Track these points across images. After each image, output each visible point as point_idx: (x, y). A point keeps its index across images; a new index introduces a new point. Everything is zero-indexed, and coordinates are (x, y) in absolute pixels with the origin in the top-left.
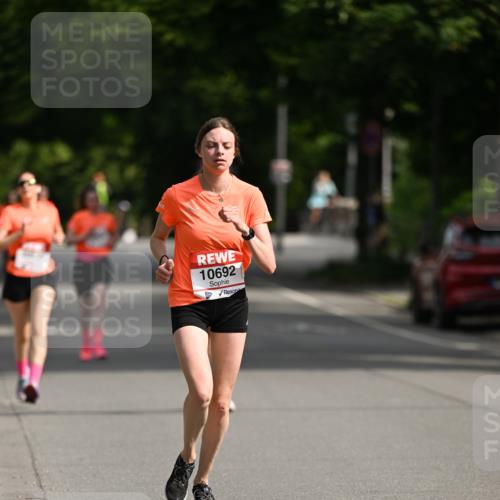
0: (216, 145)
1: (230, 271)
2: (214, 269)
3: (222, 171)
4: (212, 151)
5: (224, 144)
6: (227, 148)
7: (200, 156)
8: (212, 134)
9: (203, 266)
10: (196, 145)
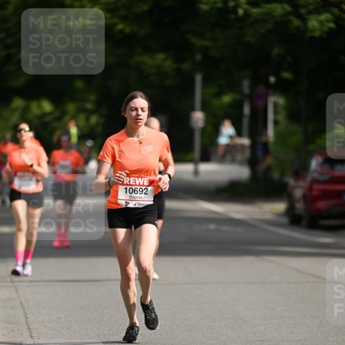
0: (136, 109)
1: (144, 191)
2: (134, 187)
3: (140, 126)
4: (134, 113)
5: (142, 109)
6: (143, 111)
7: (125, 116)
8: (134, 102)
9: (127, 185)
10: (123, 109)
